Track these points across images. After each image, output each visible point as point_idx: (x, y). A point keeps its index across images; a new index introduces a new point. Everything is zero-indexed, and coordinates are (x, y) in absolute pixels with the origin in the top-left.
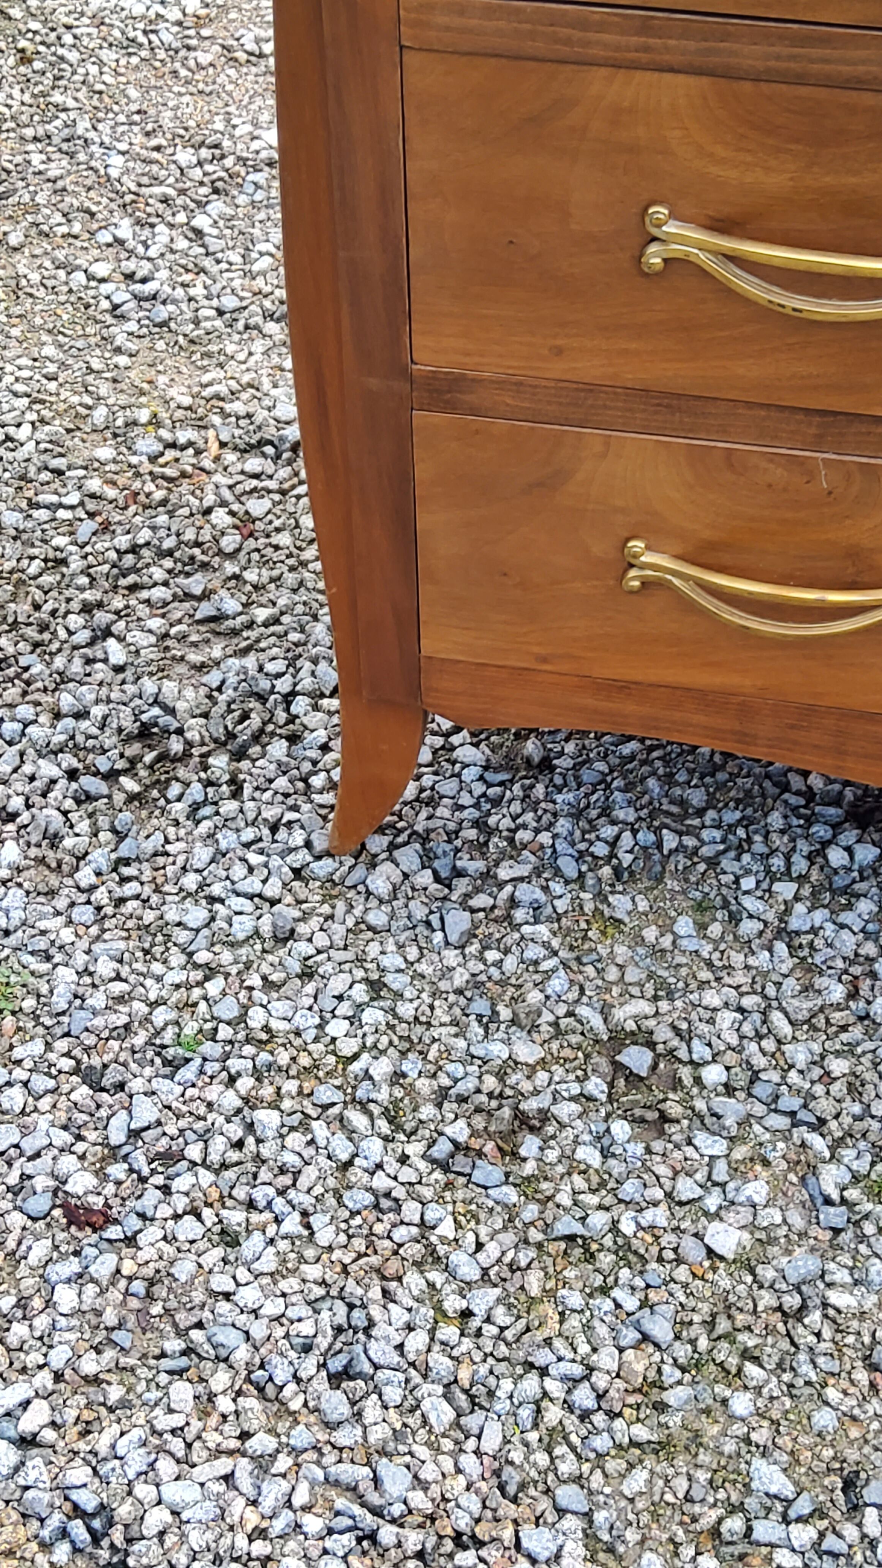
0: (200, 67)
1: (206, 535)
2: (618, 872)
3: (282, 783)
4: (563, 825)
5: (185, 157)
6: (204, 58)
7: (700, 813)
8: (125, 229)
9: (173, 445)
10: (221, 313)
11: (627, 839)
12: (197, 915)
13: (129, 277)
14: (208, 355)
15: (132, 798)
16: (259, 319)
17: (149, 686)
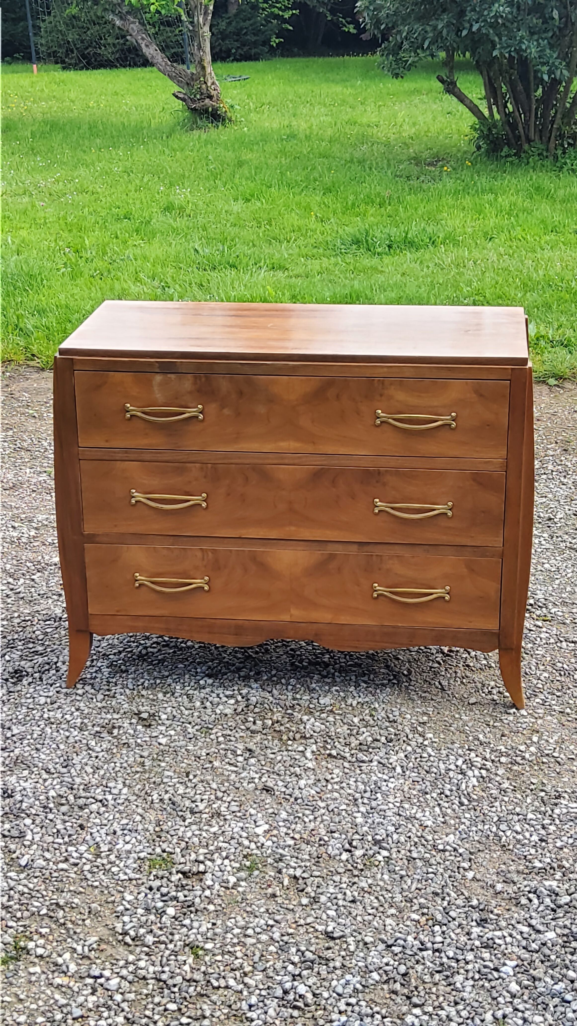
0: (34, 546)
1: (34, 636)
2: (144, 688)
3: (54, 677)
4: (130, 680)
5: (29, 564)
6: (35, 544)
7: (167, 677)
8: (11, 580)
9: (24, 621)
10: (39, 595)
11: (147, 682)
12: (31, 700)
13: (12, 590)
14: (35, 604)
15: (13, 683)
16: (51, 595)
17: (17, 663)
